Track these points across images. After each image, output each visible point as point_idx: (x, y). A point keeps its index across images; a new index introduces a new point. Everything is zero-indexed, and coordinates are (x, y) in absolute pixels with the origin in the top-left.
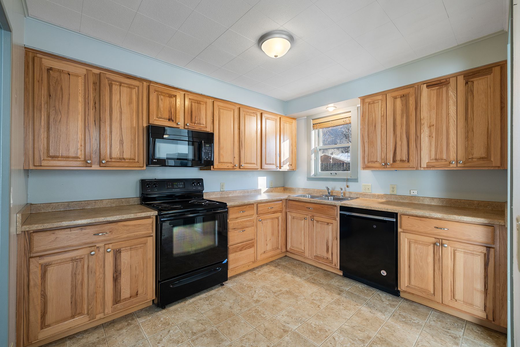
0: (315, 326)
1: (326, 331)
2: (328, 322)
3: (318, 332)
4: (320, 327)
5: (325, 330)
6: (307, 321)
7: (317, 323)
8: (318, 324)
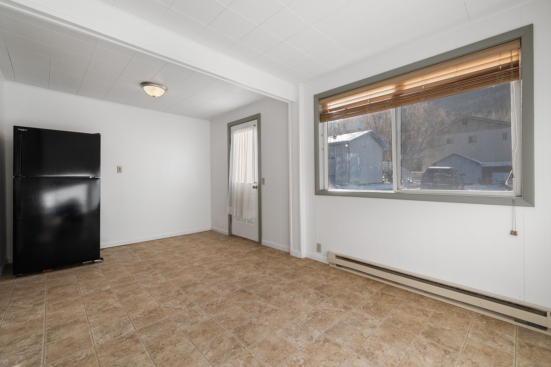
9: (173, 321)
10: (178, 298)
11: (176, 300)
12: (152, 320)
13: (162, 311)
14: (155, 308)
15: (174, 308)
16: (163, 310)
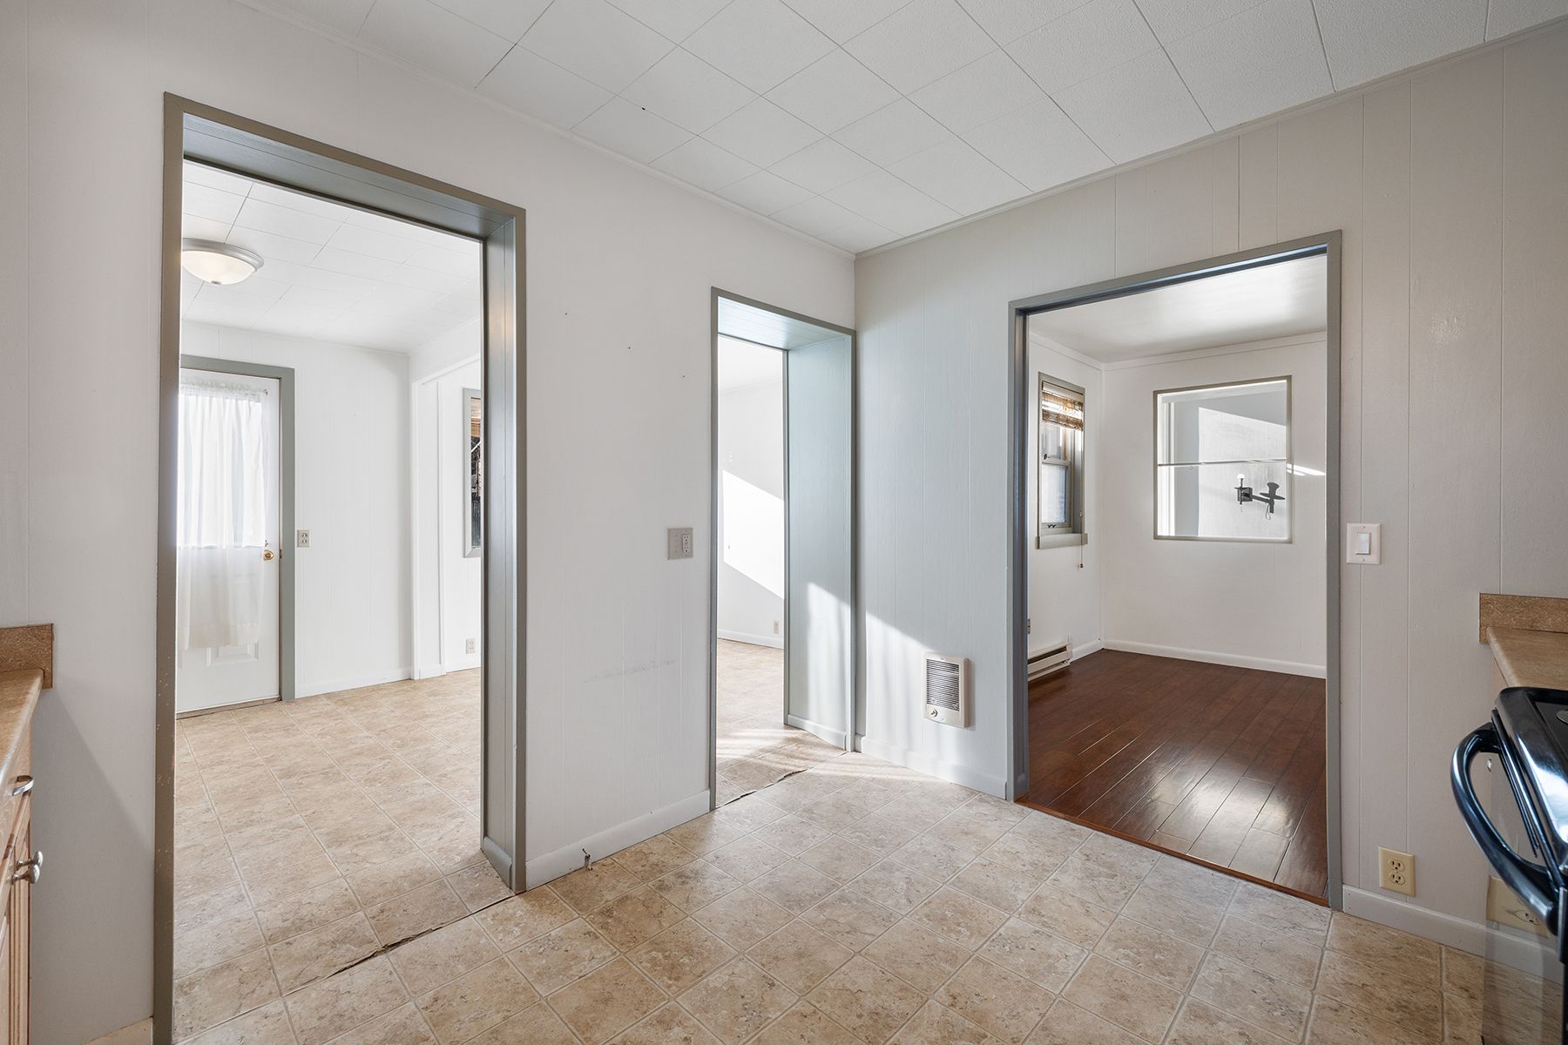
0: (960, 928)
1: (927, 916)
2: (922, 942)
3: (949, 914)
4: (945, 928)
5: (932, 918)
6: (985, 943)
7: (954, 937)
8: (952, 934)
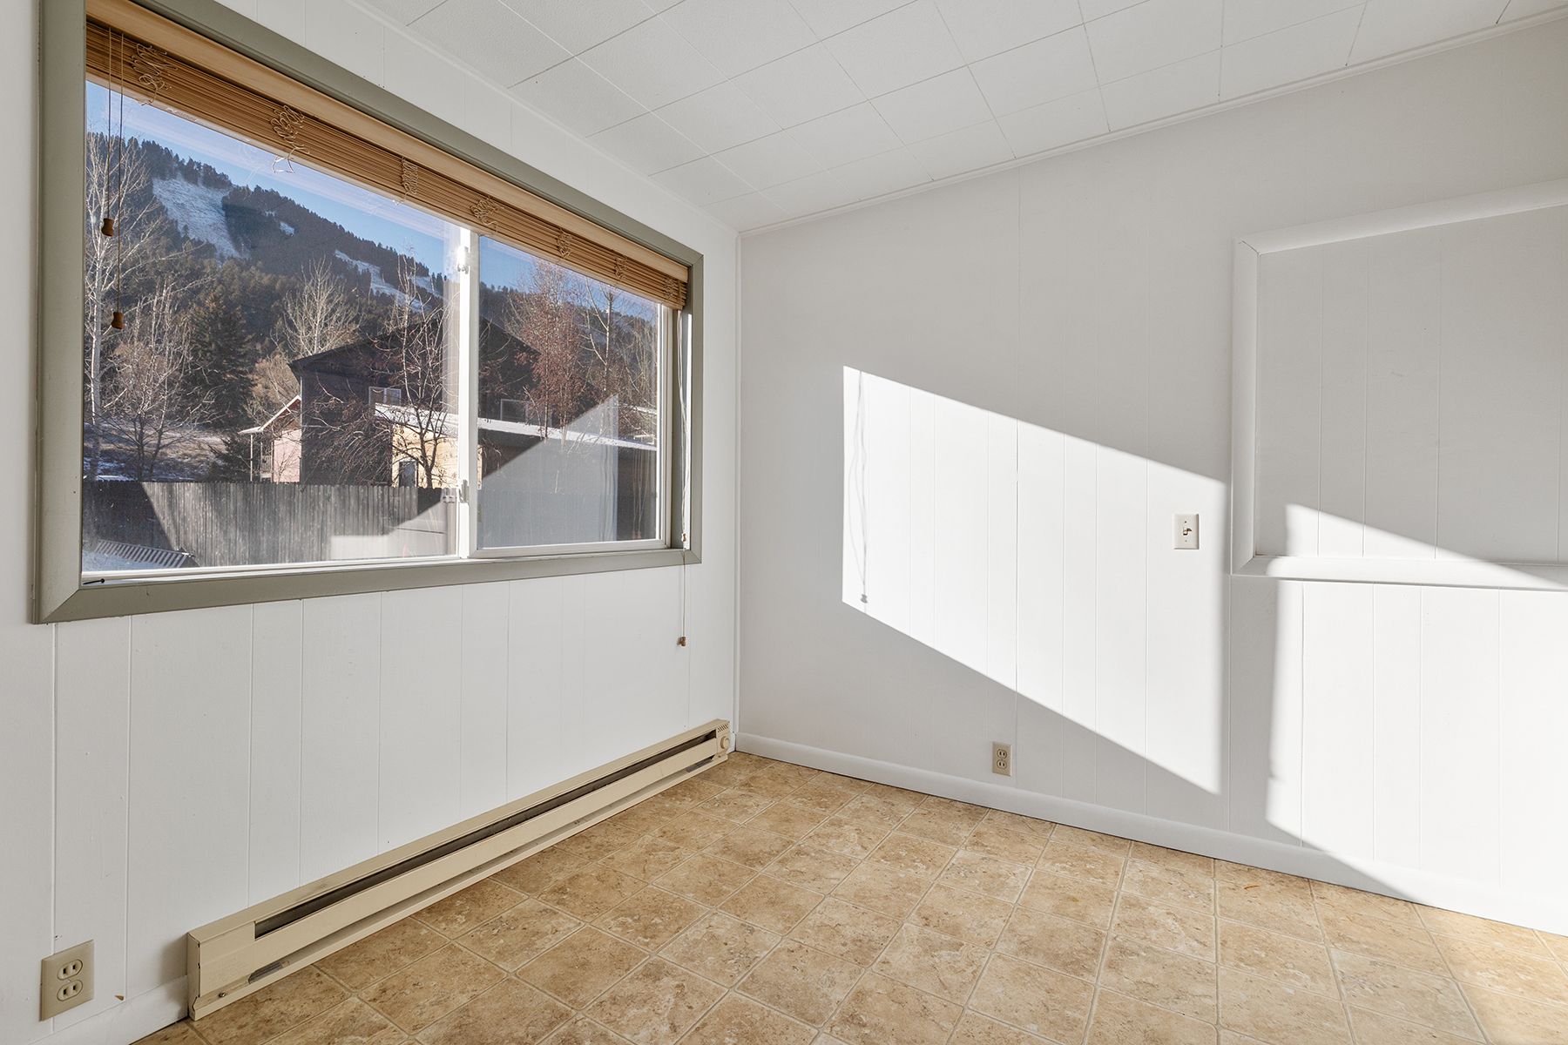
9: (1215, 904)
10: (1144, 943)
11: (1155, 942)
12: (1268, 941)
13: (1224, 943)
14: (1238, 966)
15: (1184, 929)
16: (1219, 941)
